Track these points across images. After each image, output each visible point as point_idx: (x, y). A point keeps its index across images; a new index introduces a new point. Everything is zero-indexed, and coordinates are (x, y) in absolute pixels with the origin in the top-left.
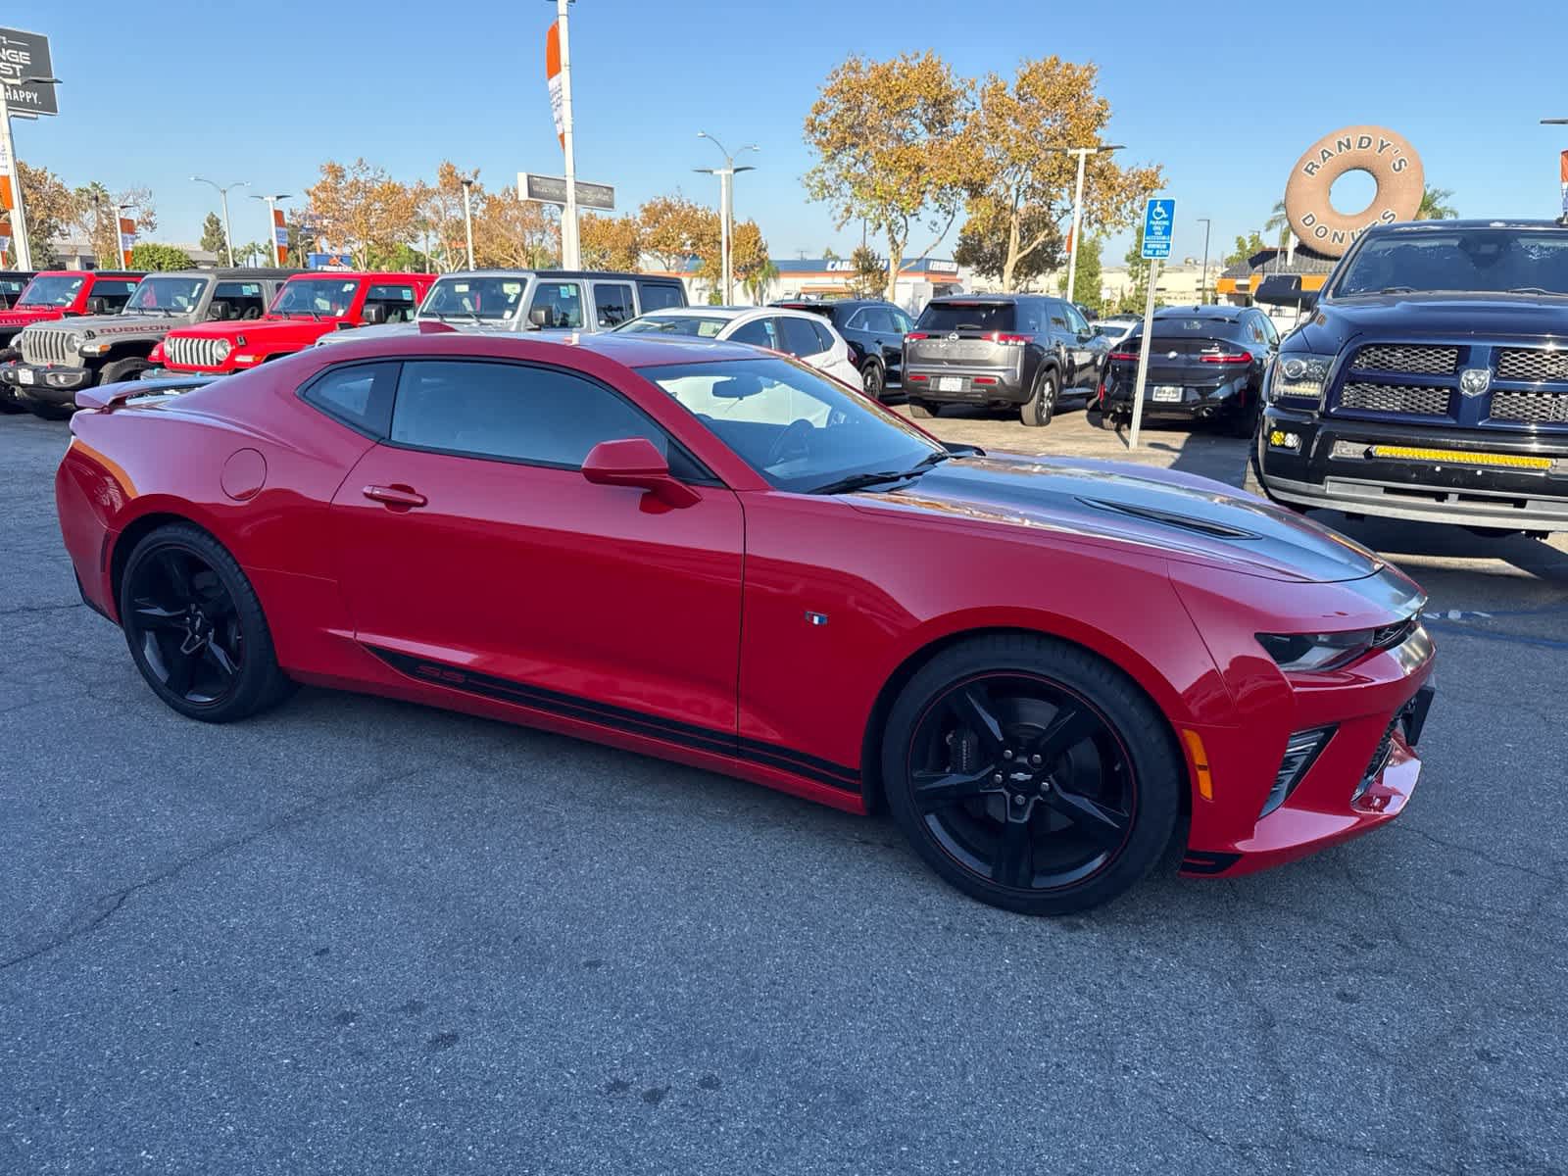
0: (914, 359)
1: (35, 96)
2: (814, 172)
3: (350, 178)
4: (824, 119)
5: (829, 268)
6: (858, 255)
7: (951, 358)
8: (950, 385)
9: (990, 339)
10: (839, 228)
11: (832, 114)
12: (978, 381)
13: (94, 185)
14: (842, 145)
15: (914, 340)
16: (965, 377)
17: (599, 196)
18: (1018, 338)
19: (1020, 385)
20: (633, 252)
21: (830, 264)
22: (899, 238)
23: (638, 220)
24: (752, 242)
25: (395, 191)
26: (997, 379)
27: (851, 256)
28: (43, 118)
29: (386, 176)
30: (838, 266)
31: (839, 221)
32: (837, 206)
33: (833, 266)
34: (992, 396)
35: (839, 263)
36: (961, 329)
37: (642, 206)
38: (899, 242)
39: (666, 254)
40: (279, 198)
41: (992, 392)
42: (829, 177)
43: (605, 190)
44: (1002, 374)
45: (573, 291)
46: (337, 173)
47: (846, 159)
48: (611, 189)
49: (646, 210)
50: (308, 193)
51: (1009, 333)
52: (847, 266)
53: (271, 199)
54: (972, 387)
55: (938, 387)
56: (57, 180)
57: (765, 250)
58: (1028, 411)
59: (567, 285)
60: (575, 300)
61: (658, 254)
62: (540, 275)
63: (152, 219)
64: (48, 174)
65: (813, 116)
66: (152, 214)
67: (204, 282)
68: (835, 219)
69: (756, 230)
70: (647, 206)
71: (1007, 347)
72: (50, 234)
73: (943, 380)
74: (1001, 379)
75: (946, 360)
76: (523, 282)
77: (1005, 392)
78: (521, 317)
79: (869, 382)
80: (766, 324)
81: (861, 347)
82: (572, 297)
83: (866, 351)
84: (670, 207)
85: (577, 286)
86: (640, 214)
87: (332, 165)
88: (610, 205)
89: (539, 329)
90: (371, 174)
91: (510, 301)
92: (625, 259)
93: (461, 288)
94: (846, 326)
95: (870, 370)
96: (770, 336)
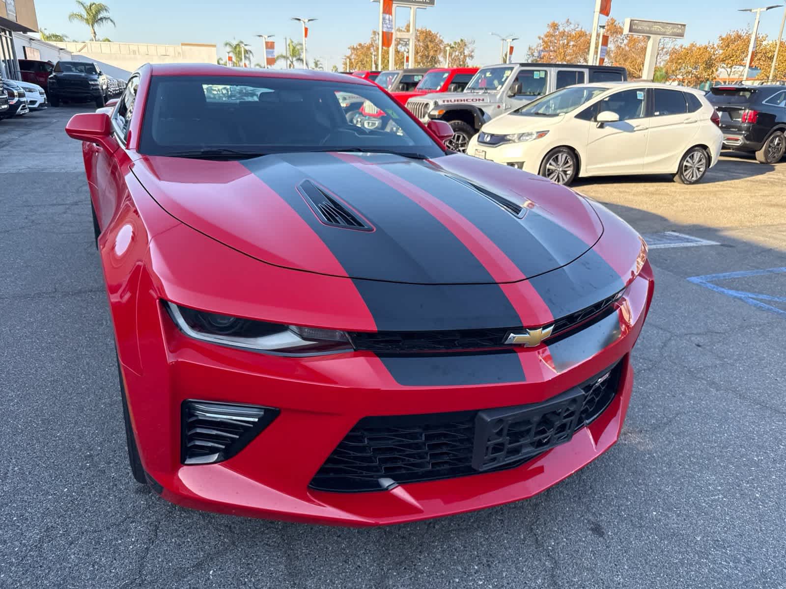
3: (561, 29)
13: (462, 40)
17: (675, 30)
20: (710, 65)
23: (715, 46)
25: (581, 35)
28: (429, 8)
29: (580, 27)
37: (720, 37)
39: (729, 66)
40: (513, 40)
43: (680, 26)
45: (542, 75)
46: (555, 26)
48: (684, 25)
49: (722, 39)
50: (540, 38)
53: (509, 40)
59: (539, 71)
60: (543, 81)
61: (725, 66)
62: (522, 65)
63: (473, 54)
66: (473, 51)
67: (398, 74)
70: (724, 36)
72: (436, 63)
76: (512, 69)
78: (505, 89)
79: (776, 141)
80: (638, 92)
81: (773, 117)
82: (541, 78)
83: (776, 121)
84: (740, 37)
85: (546, 72)
86: (717, 42)
87: (554, 23)
88: (682, 35)
89: (514, 96)
90: (572, 26)
91: (503, 80)
92: (705, 69)
93: (488, 74)
94: (764, 102)
95: (779, 133)
96: (641, 101)
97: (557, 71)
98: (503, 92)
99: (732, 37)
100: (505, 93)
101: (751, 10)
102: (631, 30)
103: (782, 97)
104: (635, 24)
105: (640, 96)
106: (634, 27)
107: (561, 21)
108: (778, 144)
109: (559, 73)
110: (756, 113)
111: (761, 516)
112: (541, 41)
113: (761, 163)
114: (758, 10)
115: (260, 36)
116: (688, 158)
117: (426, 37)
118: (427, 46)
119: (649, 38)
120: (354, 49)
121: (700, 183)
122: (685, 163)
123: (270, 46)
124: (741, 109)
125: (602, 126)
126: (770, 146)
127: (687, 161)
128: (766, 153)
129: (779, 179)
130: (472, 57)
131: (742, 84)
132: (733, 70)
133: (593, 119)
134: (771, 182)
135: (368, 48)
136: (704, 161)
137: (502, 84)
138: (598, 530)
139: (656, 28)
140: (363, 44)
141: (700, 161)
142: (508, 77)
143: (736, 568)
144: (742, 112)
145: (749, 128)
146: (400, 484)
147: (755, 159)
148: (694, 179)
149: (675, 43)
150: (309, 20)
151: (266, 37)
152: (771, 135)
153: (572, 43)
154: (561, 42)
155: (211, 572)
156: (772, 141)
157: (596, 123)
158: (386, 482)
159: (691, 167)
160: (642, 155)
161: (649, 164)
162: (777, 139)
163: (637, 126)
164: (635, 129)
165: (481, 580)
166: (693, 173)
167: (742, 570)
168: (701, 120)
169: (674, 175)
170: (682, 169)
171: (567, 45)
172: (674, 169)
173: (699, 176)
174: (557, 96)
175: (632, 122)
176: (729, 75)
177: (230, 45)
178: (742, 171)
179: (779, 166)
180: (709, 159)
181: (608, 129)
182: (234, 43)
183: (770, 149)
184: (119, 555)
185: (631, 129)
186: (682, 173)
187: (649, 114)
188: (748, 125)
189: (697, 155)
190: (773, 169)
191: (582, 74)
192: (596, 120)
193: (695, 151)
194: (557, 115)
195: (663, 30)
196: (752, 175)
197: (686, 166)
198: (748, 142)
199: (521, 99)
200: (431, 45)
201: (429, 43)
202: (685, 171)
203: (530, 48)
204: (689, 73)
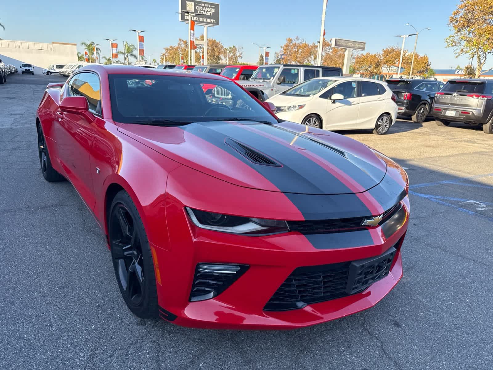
0: (438, 102)
1: (214, 21)
2: (450, 37)
3: (294, 42)
4: (458, 17)
5: (456, 73)
6: (467, 68)
7: (453, 102)
8: (451, 113)
9: (472, 96)
10: (457, 57)
11: (461, 15)
12: (462, 112)
13: (234, 47)
14: (464, 27)
15: (439, 95)
16: (457, 111)
17: (360, 46)
18: (483, 97)
19: (481, 116)
20: (378, 65)
21: (457, 71)
22: (482, 61)
23: (381, 55)
24: (425, 62)
25: (306, 46)
26: (471, 113)
27: (464, 68)
28: (215, 26)
29: (304, 41)
30: (460, 72)
31: (457, 54)
32: (457, 49)
33: (458, 72)
34: (467, 119)
35: (461, 71)
36: (458, 91)
37: (383, 50)
38: (482, 63)
39: (388, 66)
40: (267, 48)
41: (469, 118)
42: (456, 38)
43: (362, 44)
44: (474, 111)
45: (296, 71)
46: (290, 40)
47: (465, 32)
48: (365, 43)
49: (384, 51)
50: (282, 47)
51: (480, 94)
52: (463, 73)
53: (265, 48)
54: (460, 115)
55: (445, 114)
56: (222, 45)
57: (429, 65)
58: (486, 127)
59: (294, 69)
60: (296, 75)
61: (386, 66)
62: (285, 65)
63: (242, 55)
64: (220, 43)
65: (453, 16)
66: (242, 54)
67: (207, 68)
68: (456, 53)
69: (427, 58)
70: (385, 50)
71: (478, 100)
72: (219, 60)
73: (447, 111)
74: (473, 113)
75: (449, 103)
76: (279, 68)
77: (474, 118)
78: (275, 79)
79: (422, 110)
80: (353, 83)
81: (420, 97)
82: (295, 73)
83: (422, 99)
84: (393, 50)
85: (298, 70)
86: (382, 53)
87: (289, 39)
88: (363, 49)
89: (281, 84)
90: (300, 41)
91: (274, 74)
92: (375, 68)
93: (264, 70)
94: (415, 89)
95: (423, 106)
96: (354, 88)
97: (304, 70)
98: (275, 81)
99: (389, 50)
100: (275, 82)
101: (400, 36)
102: (336, 45)
103: (424, 86)
104: (338, 41)
105: (354, 85)
106: (338, 43)
107: (293, 38)
108: (423, 112)
109: (306, 70)
110: (411, 95)
111: (473, 311)
112: (283, 49)
113: (415, 122)
114: (404, 36)
115: (108, 40)
116: (380, 120)
117: (213, 44)
118: (214, 49)
119: (346, 49)
120: (167, 49)
121: (387, 134)
122: (379, 123)
123: (114, 46)
124: (403, 92)
125: (334, 102)
126: (419, 113)
127: (380, 122)
128: (417, 117)
129: (426, 131)
130: (241, 57)
131: (402, 78)
132: (391, 69)
133: (329, 98)
134: (423, 133)
135: (177, 49)
136: (388, 122)
137: (274, 76)
138: (397, 324)
139: (349, 44)
140: (173, 46)
141: (386, 121)
142: (276, 73)
143: (469, 337)
144: (404, 94)
145: (408, 102)
146: (308, 305)
147: (411, 119)
148: (384, 132)
149: (358, 52)
150: (141, 31)
151: (112, 40)
152: (419, 107)
153: (300, 51)
154: (294, 50)
155: (201, 365)
156: (420, 110)
157: (331, 100)
158: (300, 304)
159: (382, 125)
160: (356, 118)
161: (360, 124)
162: (422, 109)
163: (353, 102)
164: (352, 104)
165: (348, 355)
166: (383, 128)
167: (472, 338)
168: (386, 99)
169: (373, 130)
170: (377, 126)
171: (297, 52)
172: (373, 126)
173: (386, 130)
174: (306, 85)
175: (350, 100)
176: (389, 71)
177: (85, 44)
178: (406, 127)
179: (424, 124)
180: (391, 121)
181: (337, 104)
182: (88, 43)
183: (419, 115)
184: (143, 361)
185: (350, 104)
186: (377, 129)
187: (359, 95)
188: (407, 101)
189: (385, 118)
190: (422, 126)
191: (318, 71)
192: (331, 99)
193: (384, 116)
194: (308, 96)
195: (353, 45)
196: (412, 129)
197: (379, 125)
198: (408, 111)
199: (284, 86)
200: (216, 49)
201: (214, 47)
202: (379, 127)
203: (276, 53)
204: (366, 69)
